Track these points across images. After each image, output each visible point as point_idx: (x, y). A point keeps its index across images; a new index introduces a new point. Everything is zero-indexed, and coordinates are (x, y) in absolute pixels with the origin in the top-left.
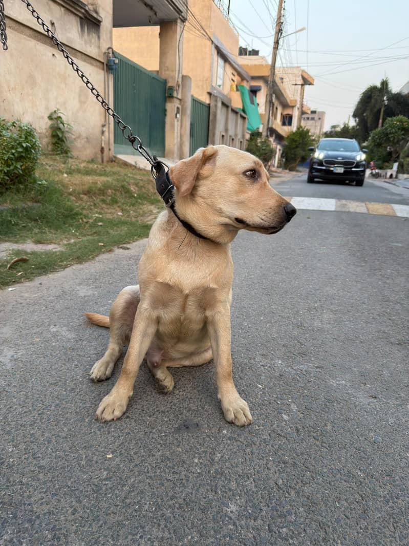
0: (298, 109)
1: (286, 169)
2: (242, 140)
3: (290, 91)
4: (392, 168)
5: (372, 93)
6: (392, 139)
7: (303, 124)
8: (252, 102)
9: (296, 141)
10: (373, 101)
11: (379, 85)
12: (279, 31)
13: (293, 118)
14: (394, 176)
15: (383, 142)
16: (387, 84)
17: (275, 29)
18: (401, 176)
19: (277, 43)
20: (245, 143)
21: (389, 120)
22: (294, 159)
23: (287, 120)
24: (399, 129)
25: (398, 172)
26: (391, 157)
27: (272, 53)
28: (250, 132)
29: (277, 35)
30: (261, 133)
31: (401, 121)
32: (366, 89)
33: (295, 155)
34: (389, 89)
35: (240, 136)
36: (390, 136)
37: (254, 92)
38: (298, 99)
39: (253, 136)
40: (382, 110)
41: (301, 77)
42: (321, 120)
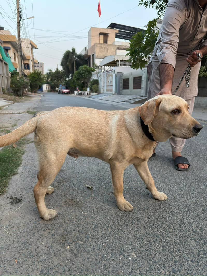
0: (32, 61)
1: (32, 92)
2: (7, 77)
3: (26, 52)
4: (87, 90)
5: (68, 54)
6: (84, 76)
7: (36, 68)
8: (7, 56)
9: (35, 78)
10: (70, 58)
11: (71, 50)
12: (20, 16)
13: (30, 66)
14: (89, 94)
15: (80, 77)
16: (75, 50)
17: (16, 15)
18: (92, 94)
19: (19, 23)
20: (9, 79)
21: (81, 67)
22: (36, 87)
23: (27, 67)
24: (86, 72)
25: (90, 92)
26: (84, 85)
27: (17, 28)
28: (11, 73)
29: (18, 18)
30: (18, 73)
31: (86, 68)
32: (65, 52)
33: (36, 85)
34: (76, 53)
35: (5, 75)
37: (7, 50)
38: (31, 56)
39: (13, 74)
40: (75, 62)
41: (30, 44)
42: (42, 67)
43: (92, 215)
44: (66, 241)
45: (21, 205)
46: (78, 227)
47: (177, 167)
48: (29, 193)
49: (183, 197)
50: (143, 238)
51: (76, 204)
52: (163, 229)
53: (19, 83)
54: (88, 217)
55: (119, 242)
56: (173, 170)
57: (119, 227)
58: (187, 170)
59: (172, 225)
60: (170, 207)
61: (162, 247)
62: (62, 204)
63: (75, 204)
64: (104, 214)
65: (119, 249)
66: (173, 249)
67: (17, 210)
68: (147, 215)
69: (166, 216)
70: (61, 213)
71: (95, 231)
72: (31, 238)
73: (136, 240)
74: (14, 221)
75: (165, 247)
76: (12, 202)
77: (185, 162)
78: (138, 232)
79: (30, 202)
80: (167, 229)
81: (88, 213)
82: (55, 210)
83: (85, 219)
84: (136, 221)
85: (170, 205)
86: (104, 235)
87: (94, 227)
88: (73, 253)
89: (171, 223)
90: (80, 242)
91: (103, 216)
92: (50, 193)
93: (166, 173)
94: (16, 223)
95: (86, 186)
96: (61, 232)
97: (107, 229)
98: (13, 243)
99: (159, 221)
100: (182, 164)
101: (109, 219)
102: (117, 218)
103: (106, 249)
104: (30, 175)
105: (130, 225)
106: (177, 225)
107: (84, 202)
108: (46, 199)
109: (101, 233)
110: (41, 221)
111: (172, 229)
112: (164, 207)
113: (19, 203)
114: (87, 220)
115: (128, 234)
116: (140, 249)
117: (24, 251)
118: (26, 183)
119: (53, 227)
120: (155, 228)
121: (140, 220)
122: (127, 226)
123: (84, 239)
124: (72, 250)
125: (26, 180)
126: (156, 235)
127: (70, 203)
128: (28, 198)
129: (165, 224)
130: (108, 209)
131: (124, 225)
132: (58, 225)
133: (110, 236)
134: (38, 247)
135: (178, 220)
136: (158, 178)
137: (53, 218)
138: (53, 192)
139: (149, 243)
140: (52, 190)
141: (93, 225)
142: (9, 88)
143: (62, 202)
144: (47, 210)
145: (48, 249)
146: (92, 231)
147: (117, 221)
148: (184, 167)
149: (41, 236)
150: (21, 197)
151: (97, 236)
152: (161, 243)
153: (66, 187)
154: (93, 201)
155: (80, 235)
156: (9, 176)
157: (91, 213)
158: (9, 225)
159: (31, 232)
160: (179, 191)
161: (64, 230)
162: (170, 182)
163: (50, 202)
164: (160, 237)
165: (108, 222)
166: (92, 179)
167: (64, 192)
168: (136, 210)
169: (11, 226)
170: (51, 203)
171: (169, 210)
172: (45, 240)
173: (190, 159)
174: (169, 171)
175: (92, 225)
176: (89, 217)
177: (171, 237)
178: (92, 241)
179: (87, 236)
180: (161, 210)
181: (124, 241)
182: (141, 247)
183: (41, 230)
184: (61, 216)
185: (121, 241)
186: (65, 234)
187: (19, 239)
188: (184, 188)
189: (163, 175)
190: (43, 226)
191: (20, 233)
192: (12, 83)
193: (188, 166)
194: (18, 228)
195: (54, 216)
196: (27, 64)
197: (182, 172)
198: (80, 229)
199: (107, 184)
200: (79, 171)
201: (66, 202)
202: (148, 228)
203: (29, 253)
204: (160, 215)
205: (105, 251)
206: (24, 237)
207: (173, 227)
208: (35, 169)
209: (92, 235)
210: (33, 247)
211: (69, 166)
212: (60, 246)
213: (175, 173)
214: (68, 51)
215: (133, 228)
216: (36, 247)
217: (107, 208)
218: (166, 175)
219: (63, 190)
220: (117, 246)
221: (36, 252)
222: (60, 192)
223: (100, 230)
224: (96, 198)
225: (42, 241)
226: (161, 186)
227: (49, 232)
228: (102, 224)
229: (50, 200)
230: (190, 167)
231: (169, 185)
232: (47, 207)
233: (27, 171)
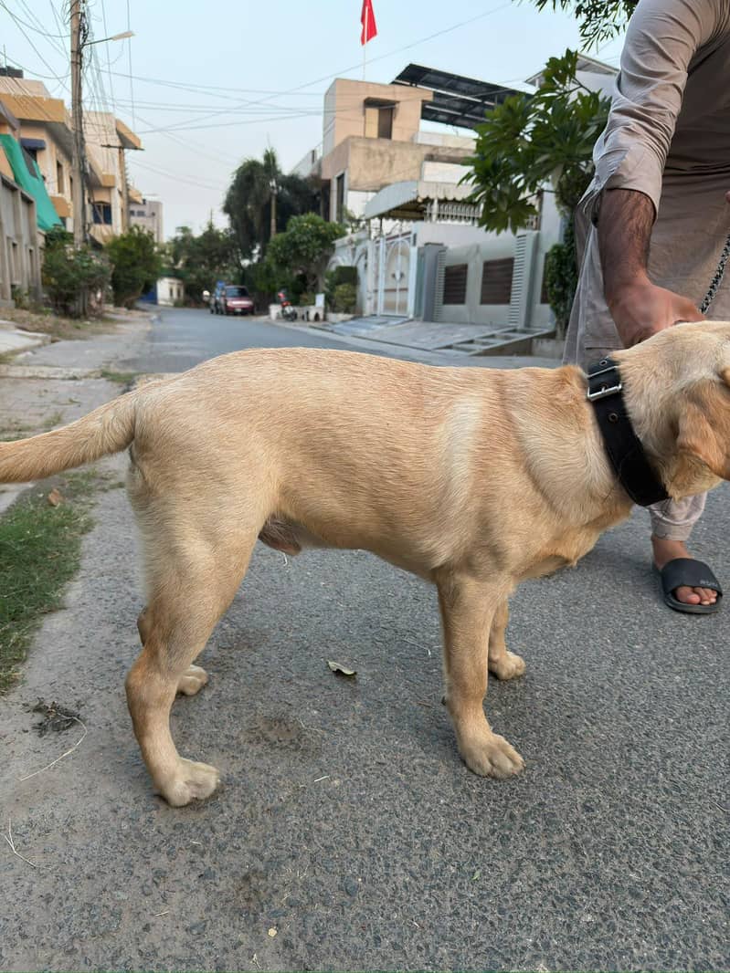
0: (120, 193)
1: (120, 306)
2: (32, 248)
3: (101, 159)
4: (314, 304)
5: (252, 171)
6: (304, 254)
7: (134, 220)
8: (33, 172)
9: (131, 253)
10: (257, 185)
11: (261, 160)
12: (80, 31)
13: (113, 211)
14: (321, 317)
15: (290, 257)
16: (274, 161)
17: (68, 26)
18: (332, 316)
19: (77, 53)
20: (39, 254)
21: (294, 221)
22: (132, 287)
23: (104, 213)
24: (312, 236)
25: (326, 311)
26: (306, 285)
27: (70, 72)
28: (44, 233)
29: (75, 37)
30: (71, 236)
31: (313, 223)
32: (241, 164)
33: (133, 279)
34: (278, 168)
35: (26, 239)
36: (301, 248)
37: (32, 151)
38: (117, 174)
39: (52, 240)
40: (273, 203)
41: (115, 132)
42: (156, 216)
43: (361, 790)
44: (262, 904)
45: (77, 739)
46: (309, 841)
47: (674, 601)
48: (108, 688)
49: (712, 723)
50: (576, 897)
51: (297, 740)
52: (651, 858)
53: (74, 269)
54: (346, 799)
55: (481, 913)
56: (658, 609)
57: (473, 845)
58: (711, 610)
59: (686, 842)
60: (669, 762)
61: (659, 941)
62: (238, 738)
63: (292, 742)
64: (406, 787)
65: (481, 944)
66: (706, 951)
67: (62, 760)
68: (580, 795)
69: (656, 802)
70: (235, 776)
71: (379, 859)
72: (118, 887)
73: (549, 907)
74: (47, 808)
75: (670, 940)
76: (41, 724)
77: (703, 582)
78: (552, 869)
79: (114, 725)
80: (668, 860)
81: (345, 782)
82: (214, 765)
83: (336, 807)
84: (540, 820)
85: (668, 756)
86: (416, 879)
87: (375, 845)
88: (293, 959)
89: (681, 833)
90: (321, 910)
91: (405, 795)
92: (190, 691)
93: (633, 620)
94: (57, 814)
95: (328, 666)
96: (240, 861)
97: (424, 852)
98: (43, 904)
99: (631, 823)
100: (693, 587)
101: (430, 810)
102: (461, 806)
103: (427, 946)
104: (111, 616)
105: (516, 838)
106: (705, 841)
107: (326, 735)
108: (174, 715)
109: (402, 872)
110: (157, 808)
111: (691, 863)
112: (643, 761)
113: (69, 731)
114: (343, 811)
115: (513, 880)
116: (567, 947)
117: (90, 946)
118: (98, 649)
119: (207, 841)
120: (618, 852)
121: (554, 815)
122: (504, 840)
123: (337, 897)
124: (287, 944)
125: (98, 637)
126: (626, 885)
127: (271, 735)
128: (103, 710)
129: (660, 839)
130: (421, 765)
131: (493, 839)
132: (226, 829)
133: (442, 885)
134: (147, 928)
135: (707, 822)
136: (607, 643)
137: (207, 800)
138: (205, 686)
139: (605, 920)
140: (199, 680)
141: (368, 832)
142: (36, 289)
143: (241, 731)
144: (181, 766)
145: (189, 938)
146: (366, 859)
147: (461, 821)
148: (702, 599)
149: (160, 875)
150: (79, 705)
151: (387, 882)
152: (651, 924)
153: (253, 665)
154: (360, 731)
155: (319, 879)
156: (30, 617)
157: (357, 780)
158: (30, 824)
159: (120, 857)
160: (693, 697)
161: (252, 853)
162: (653, 658)
163: (193, 730)
164: (645, 893)
165: (428, 823)
166: (351, 638)
167: (245, 689)
168: (536, 773)
169: (37, 831)
170: (197, 735)
171: (665, 775)
172: (177, 897)
173: (717, 568)
174: (647, 615)
175: (365, 834)
176: (351, 797)
177: (689, 897)
178: (366, 906)
179: (345, 884)
180: (635, 775)
181: (502, 911)
182: (571, 939)
183: (159, 850)
184: (237, 792)
185: (486, 911)
186: (255, 871)
187: (68, 887)
188: (711, 685)
189: (624, 629)
190: (167, 832)
191: (72, 860)
192: (48, 269)
193: (716, 595)
194: (64, 840)
195: (208, 792)
196: (102, 205)
197: (694, 618)
198: (315, 848)
199: (411, 658)
200: (298, 603)
201: (256, 729)
202: (592, 851)
203: (109, 955)
204: (633, 797)
205: (424, 951)
206: (89, 878)
207: (693, 853)
208: (130, 589)
209: (368, 877)
210: (128, 926)
211: (261, 581)
212: (237, 923)
213: (667, 624)
214: (249, 162)
215: (530, 852)
216: (141, 928)
217: (417, 761)
218: (636, 628)
219: (242, 680)
220: (471, 933)
221: (141, 953)
222: (228, 687)
223: (397, 858)
224: (374, 717)
225: (165, 901)
226: (620, 673)
227: (192, 862)
228: (402, 831)
229: (193, 719)
230: (723, 601)
231: (652, 670)
232: (182, 753)
233: (100, 599)
